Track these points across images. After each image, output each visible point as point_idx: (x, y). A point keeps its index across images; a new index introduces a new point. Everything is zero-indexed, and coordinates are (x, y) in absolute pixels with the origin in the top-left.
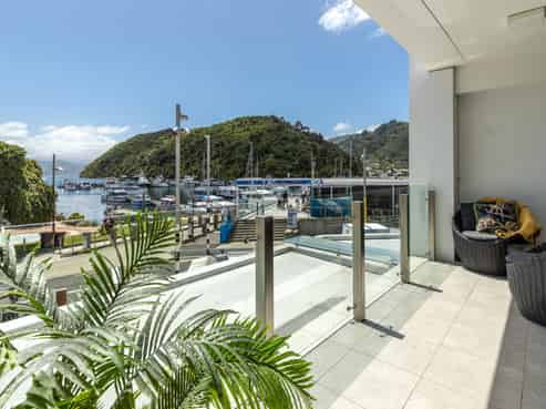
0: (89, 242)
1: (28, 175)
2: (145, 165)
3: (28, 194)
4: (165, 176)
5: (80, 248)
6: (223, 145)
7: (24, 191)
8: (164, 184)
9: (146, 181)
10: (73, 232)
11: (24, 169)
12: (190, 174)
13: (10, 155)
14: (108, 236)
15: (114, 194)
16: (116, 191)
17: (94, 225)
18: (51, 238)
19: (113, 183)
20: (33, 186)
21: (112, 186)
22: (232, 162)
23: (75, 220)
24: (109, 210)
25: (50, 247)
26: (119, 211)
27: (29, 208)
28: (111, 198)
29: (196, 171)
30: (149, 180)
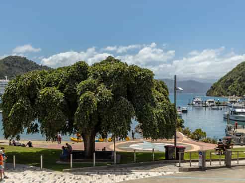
0: (204, 161)
1: (157, 94)
3: (155, 111)
10: (196, 147)
11: (153, 90)
13: (142, 77)
14: (223, 157)
15: (235, 113)
16: (238, 110)
17: (214, 142)
18: (173, 151)
19: (235, 102)
20: (159, 104)
21: (234, 105)
23: (197, 136)
24: (229, 129)
25: (172, 159)
26: (239, 131)
27: (156, 123)
28: (232, 117)
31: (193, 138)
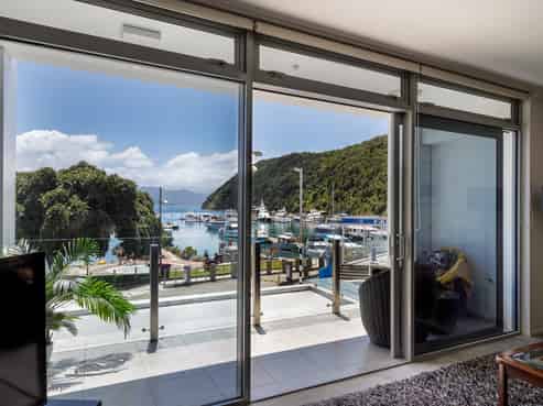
0: (189, 277)
1: (140, 208)
2: (267, 195)
3: (138, 226)
4: (289, 210)
5: (180, 281)
6: (358, 172)
7: (136, 223)
8: (287, 219)
9: (267, 215)
11: (137, 203)
12: (318, 208)
13: (124, 189)
20: (143, 218)
22: (369, 194)
29: (324, 205)
30: (271, 214)
31: (184, 258)
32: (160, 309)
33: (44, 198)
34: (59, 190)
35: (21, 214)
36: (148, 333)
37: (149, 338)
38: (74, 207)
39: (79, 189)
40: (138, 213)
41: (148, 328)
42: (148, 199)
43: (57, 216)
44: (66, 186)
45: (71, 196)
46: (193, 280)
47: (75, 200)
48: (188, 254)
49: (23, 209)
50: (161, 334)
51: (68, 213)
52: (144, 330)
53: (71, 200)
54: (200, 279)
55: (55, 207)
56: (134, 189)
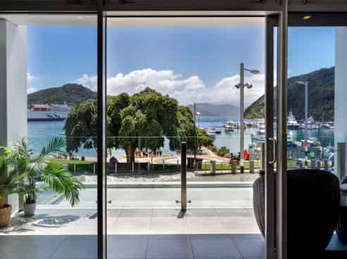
0: (214, 170)
3: (179, 130)
4: (316, 119)
5: (208, 172)
7: (177, 128)
8: (313, 126)
9: (295, 123)
13: (169, 105)
20: (183, 125)
30: (298, 122)
32: (188, 189)
33: (122, 112)
34: (130, 106)
35: (109, 123)
36: (180, 204)
37: (180, 208)
38: (138, 118)
39: (141, 106)
40: (179, 121)
41: (180, 200)
42: (188, 111)
43: (128, 123)
44: (134, 104)
45: (136, 111)
46: (217, 172)
47: (139, 113)
48: (222, 152)
49: (110, 119)
50: (188, 206)
51: (134, 122)
52: (177, 202)
53: (136, 113)
54: (224, 172)
55: (127, 118)
56: (176, 105)
